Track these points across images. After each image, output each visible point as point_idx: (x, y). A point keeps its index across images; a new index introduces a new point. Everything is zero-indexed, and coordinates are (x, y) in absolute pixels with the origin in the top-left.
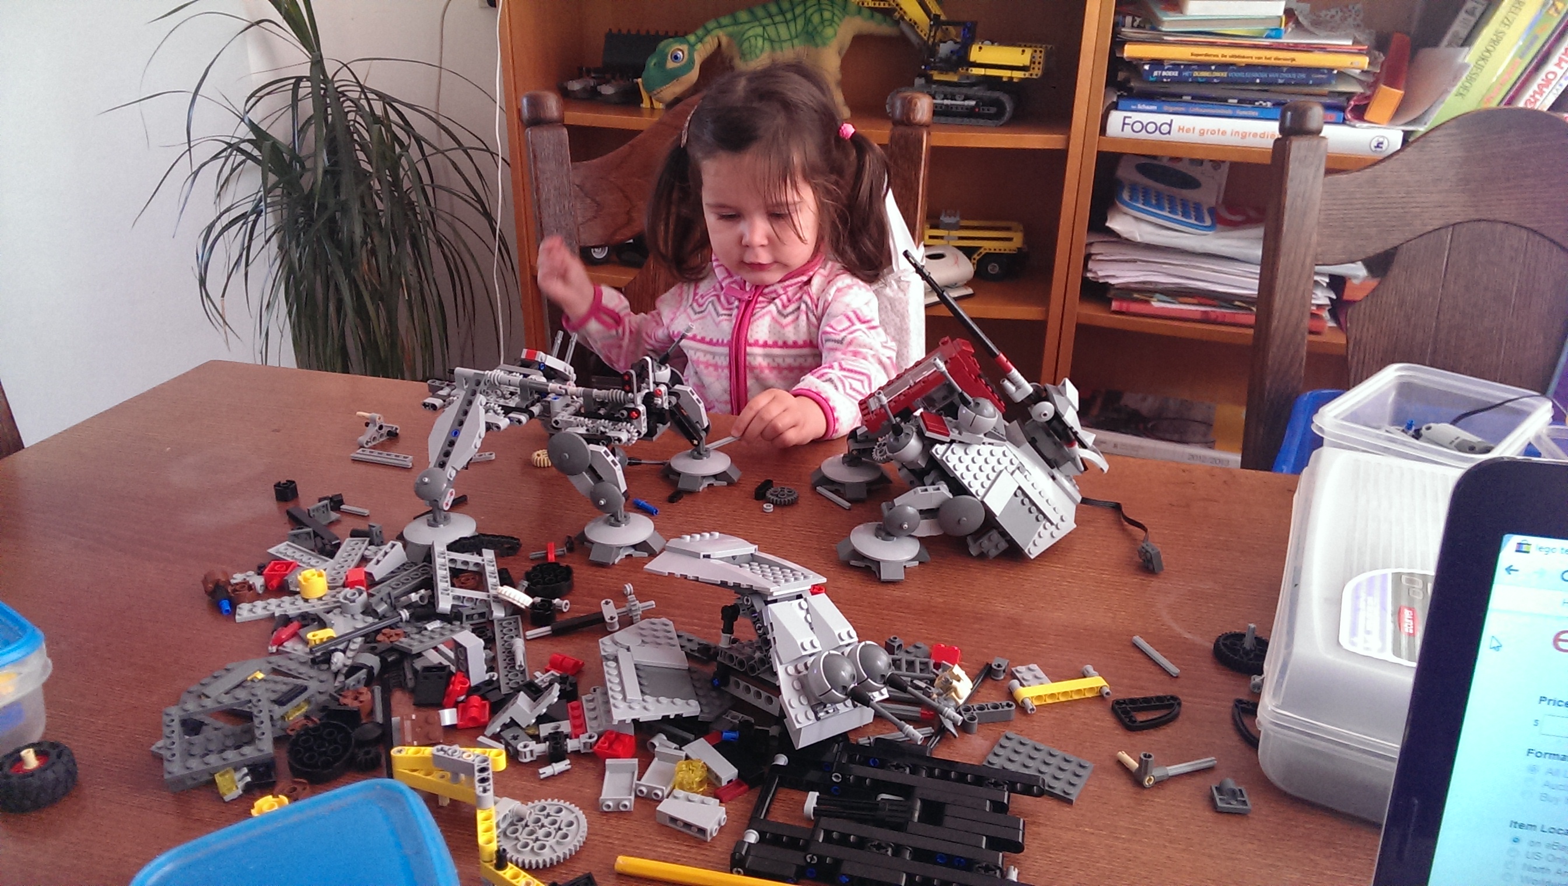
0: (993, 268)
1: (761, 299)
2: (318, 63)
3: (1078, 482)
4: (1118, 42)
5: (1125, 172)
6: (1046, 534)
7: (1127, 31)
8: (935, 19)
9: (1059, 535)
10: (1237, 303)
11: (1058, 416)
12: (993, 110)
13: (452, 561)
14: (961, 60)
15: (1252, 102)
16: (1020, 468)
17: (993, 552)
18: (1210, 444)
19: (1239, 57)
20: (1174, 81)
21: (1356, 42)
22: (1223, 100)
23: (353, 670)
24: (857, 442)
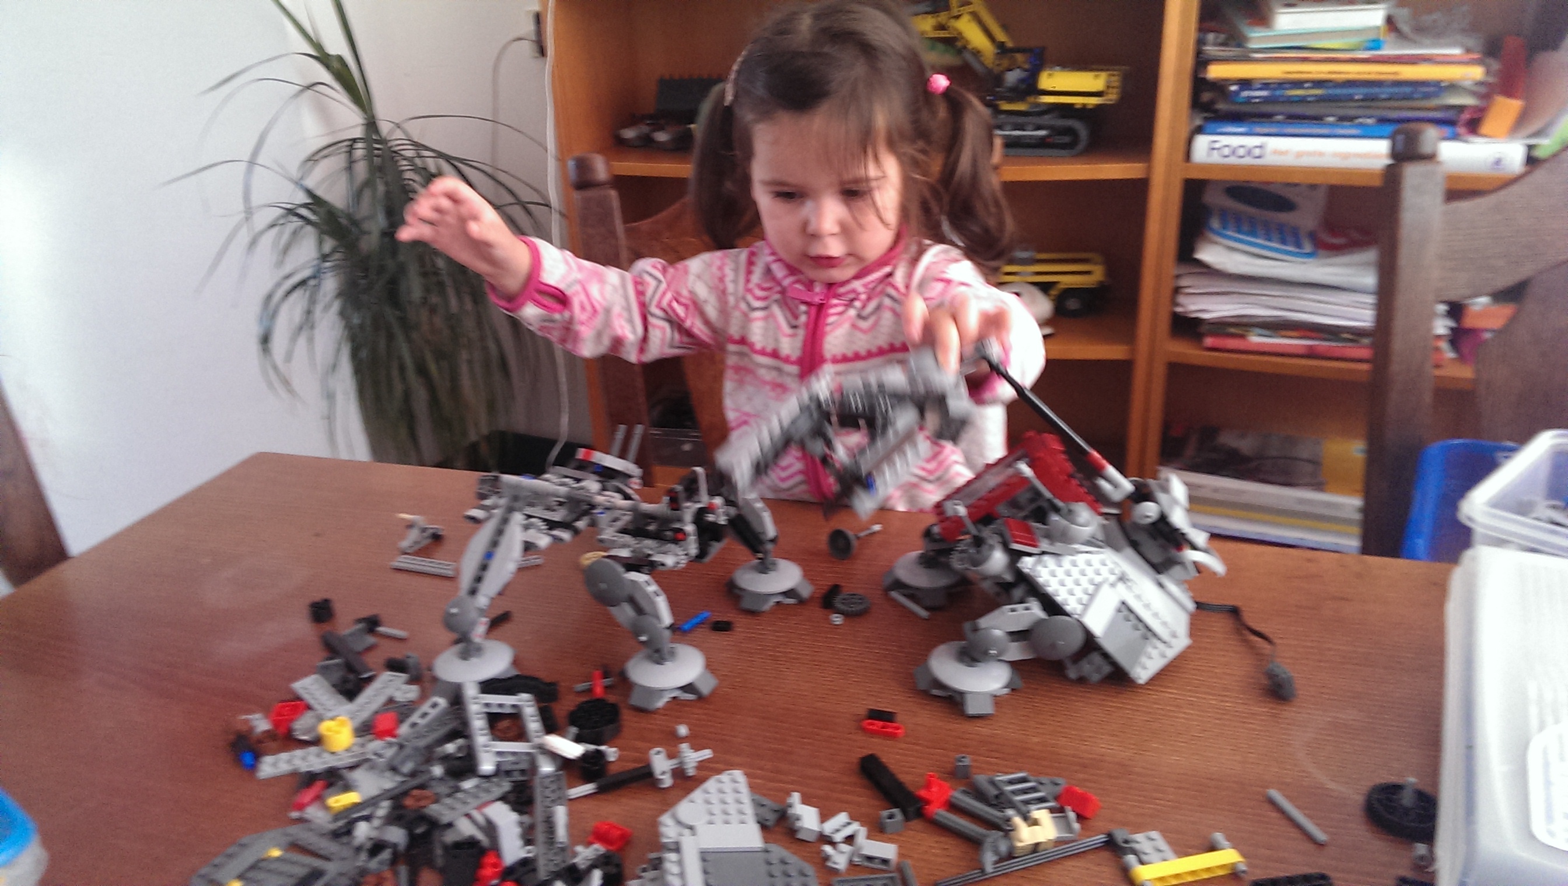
0: (1073, 304)
1: (835, 301)
2: (371, 125)
3: (1190, 586)
4: (1201, 62)
5: (1214, 198)
6: (1154, 653)
7: (1210, 49)
8: (1001, 46)
9: (1171, 653)
10: (1345, 336)
11: (1163, 519)
12: (1066, 139)
13: (487, 705)
14: (1029, 88)
15: (1351, 119)
16: (1123, 578)
17: (1096, 677)
18: (1319, 486)
19: (1335, 73)
20: (1266, 100)
21: (1468, 51)
22: (1317, 119)
23: (377, 847)
24: (935, 541)
